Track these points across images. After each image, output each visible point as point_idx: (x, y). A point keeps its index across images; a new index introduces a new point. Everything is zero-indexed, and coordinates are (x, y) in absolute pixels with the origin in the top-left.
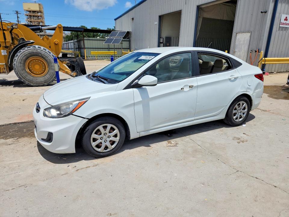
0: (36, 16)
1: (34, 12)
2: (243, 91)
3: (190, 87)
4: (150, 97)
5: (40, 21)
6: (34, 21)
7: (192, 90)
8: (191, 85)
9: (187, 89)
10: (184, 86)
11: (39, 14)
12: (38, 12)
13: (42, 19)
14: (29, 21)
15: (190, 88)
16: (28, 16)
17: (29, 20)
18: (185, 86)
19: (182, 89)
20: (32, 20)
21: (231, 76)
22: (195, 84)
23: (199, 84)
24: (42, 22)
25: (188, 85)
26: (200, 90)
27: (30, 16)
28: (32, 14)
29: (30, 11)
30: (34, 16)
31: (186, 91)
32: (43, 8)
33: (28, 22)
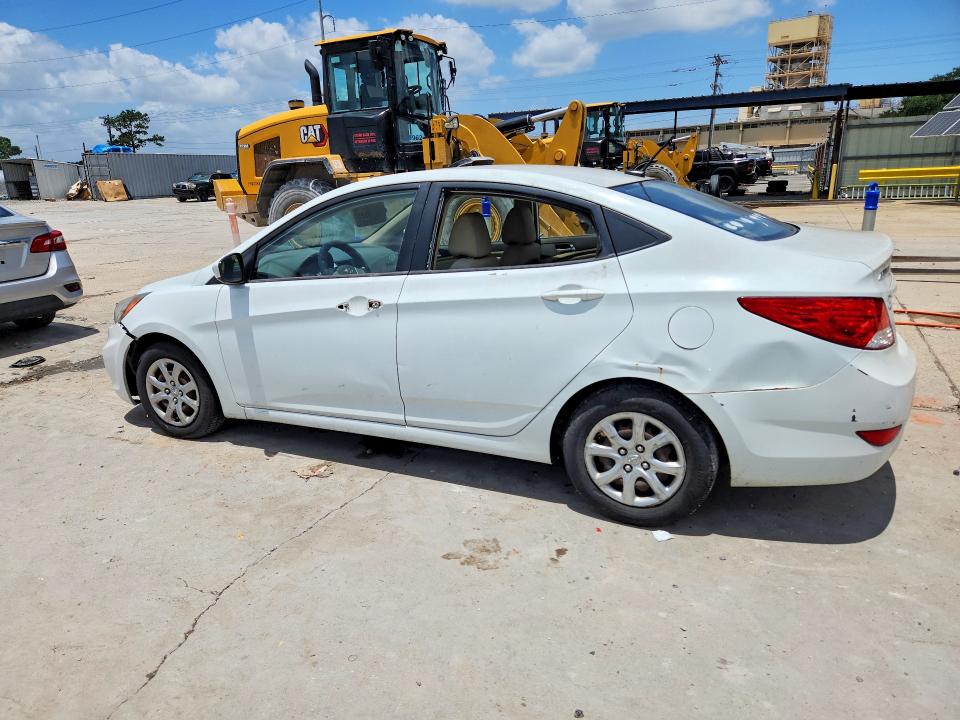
0: (801, 60)
1: (798, 45)
2: (632, 363)
3: (371, 305)
4: (252, 313)
5: (811, 72)
6: (791, 78)
7: (378, 316)
8: (374, 298)
9: (359, 310)
10: (352, 300)
11: (814, 50)
12: (811, 44)
13: (822, 65)
14: (774, 79)
15: (371, 309)
16: (775, 62)
17: (776, 75)
18: (357, 299)
19: (341, 307)
20: (787, 73)
21: (563, 288)
22: (386, 299)
23: (405, 299)
24: (817, 75)
25: (364, 298)
26: (407, 322)
27: (784, 61)
28: (790, 54)
29: (786, 47)
30: (794, 60)
31: (353, 317)
32: (831, 28)
33: (772, 82)
